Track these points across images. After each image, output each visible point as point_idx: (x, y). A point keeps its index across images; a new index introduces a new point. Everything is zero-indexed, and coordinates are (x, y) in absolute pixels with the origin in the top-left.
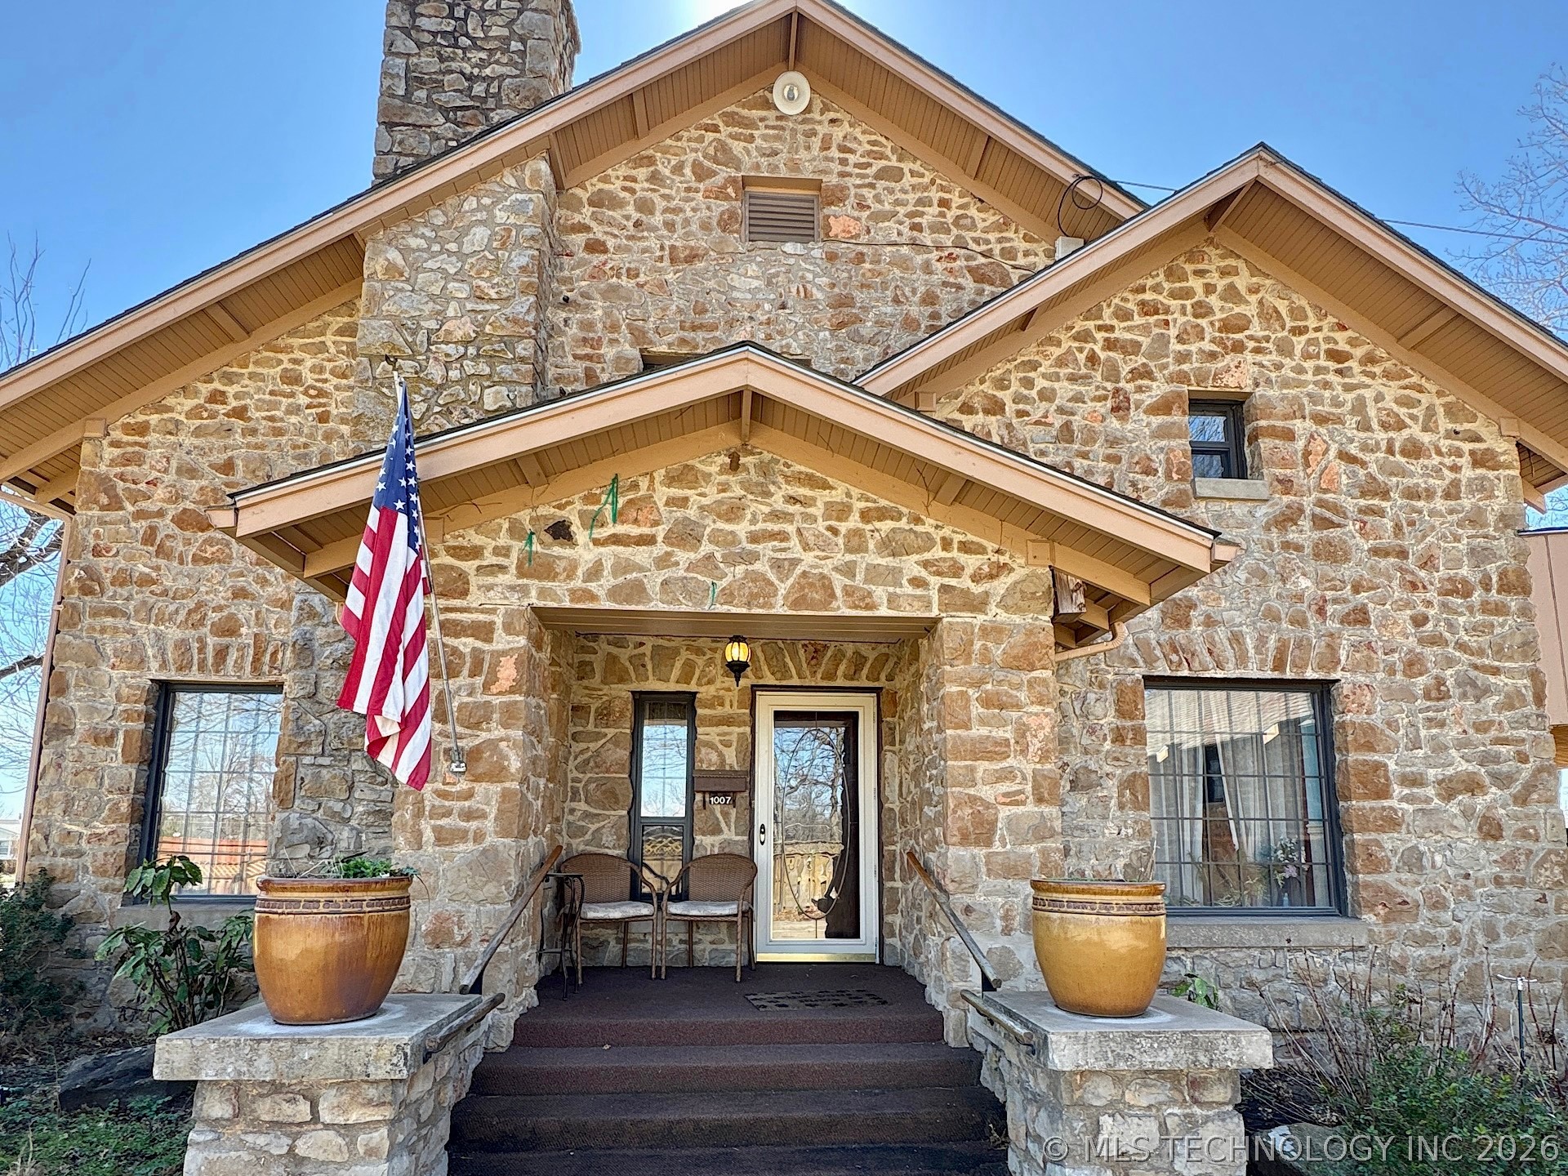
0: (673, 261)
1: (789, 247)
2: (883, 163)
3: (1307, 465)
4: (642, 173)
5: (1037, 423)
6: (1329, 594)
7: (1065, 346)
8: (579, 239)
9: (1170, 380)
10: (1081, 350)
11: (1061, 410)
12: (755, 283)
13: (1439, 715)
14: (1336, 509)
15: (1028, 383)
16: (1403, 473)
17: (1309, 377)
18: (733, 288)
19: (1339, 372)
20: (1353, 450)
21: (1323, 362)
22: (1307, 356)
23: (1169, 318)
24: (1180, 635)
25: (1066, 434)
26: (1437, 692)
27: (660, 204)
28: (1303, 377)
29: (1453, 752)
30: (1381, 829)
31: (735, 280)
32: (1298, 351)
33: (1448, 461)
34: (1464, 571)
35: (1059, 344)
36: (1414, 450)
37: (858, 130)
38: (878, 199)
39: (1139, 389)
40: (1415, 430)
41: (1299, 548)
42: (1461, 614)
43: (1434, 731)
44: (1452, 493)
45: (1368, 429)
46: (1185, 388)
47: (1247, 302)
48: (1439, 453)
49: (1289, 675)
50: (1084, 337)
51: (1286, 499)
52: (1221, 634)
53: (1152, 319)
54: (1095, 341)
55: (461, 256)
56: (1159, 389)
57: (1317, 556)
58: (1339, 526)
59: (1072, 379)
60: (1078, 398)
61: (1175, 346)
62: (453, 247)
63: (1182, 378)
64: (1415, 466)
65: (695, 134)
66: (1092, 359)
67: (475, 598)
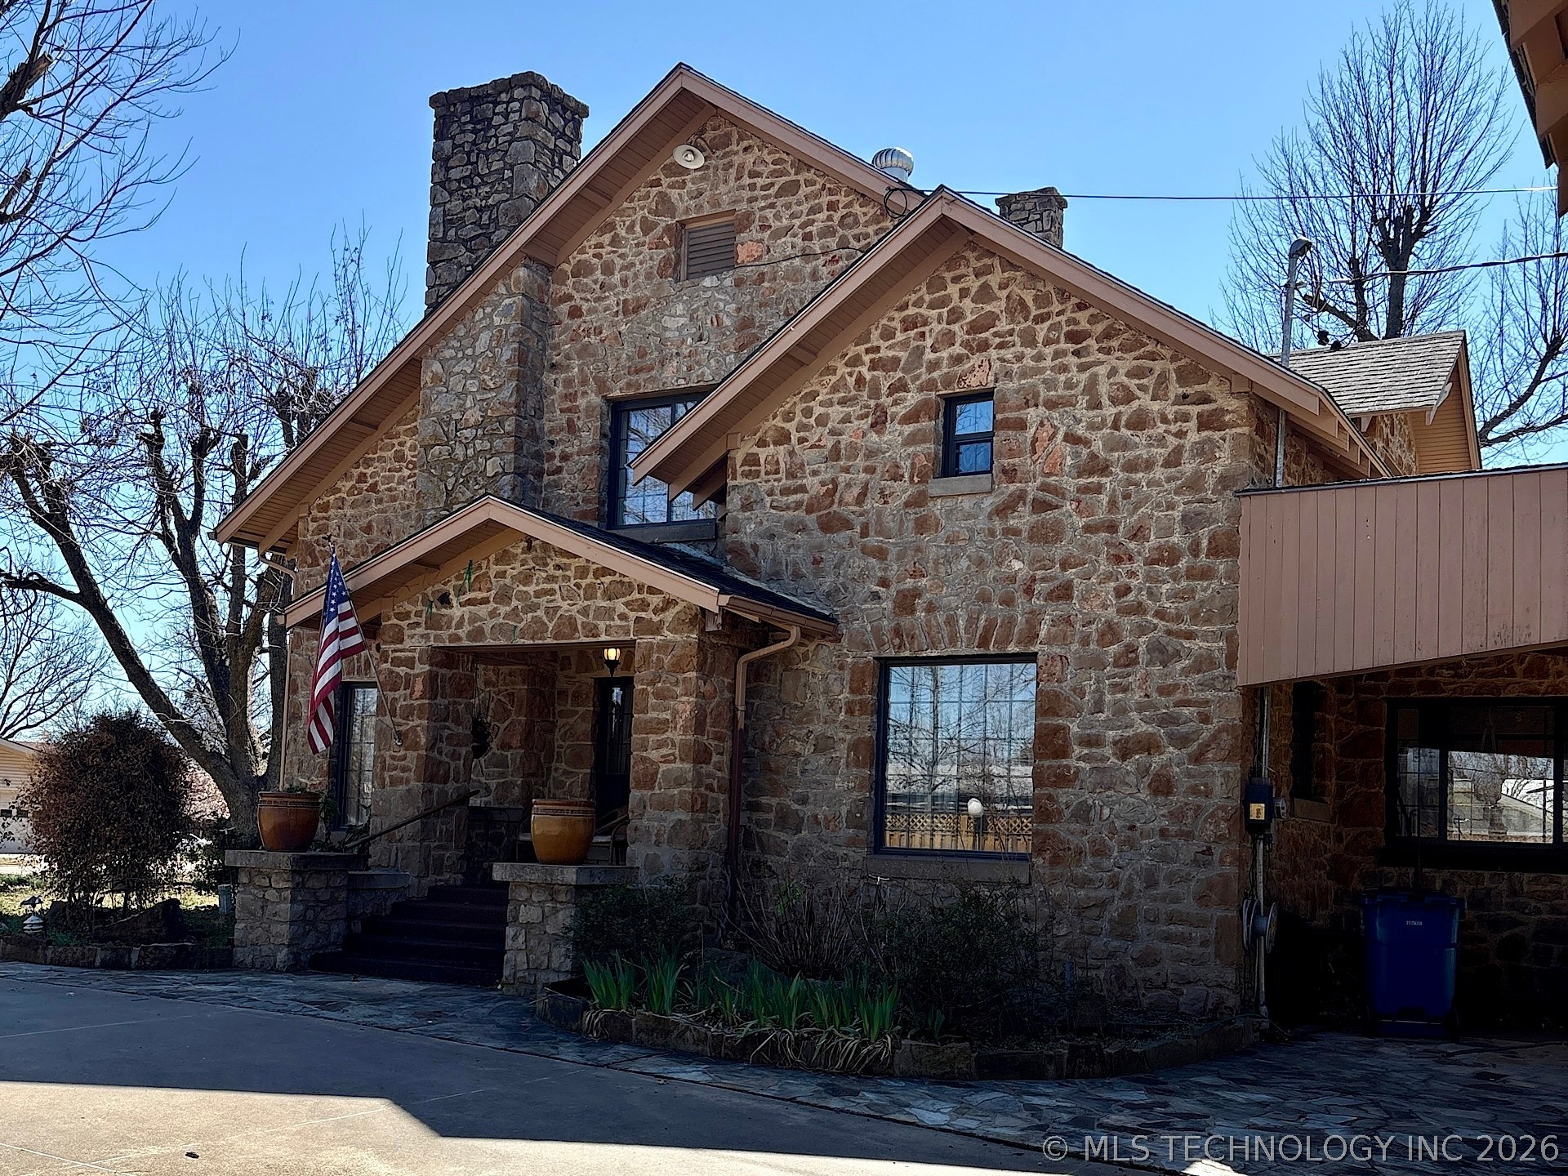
0: (625, 313)
1: (708, 282)
2: (785, 179)
3: (1034, 452)
4: (607, 238)
5: (811, 447)
6: (1040, 574)
7: (839, 373)
8: (565, 308)
9: (921, 389)
10: (851, 374)
11: (832, 433)
12: (682, 321)
13: (1125, 681)
14: (1057, 491)
15: (808, 413)
16: (1125, 445)
17: (1048, 363)
18: (666, 329)
19: (1076, 353)
20: (1080, 431)
21: (1063, 345)
22: (1048, 342)
23: (926, 329)
24: (906, 621)
25: (835, 453)
26: (1128, 658)
27: (619, 262)
28: (1042, 364)
29: (1134, 715)
30: (1055, 785)
31: (669, 322)
32: (1040, 339)
33: (1174, 428)
34: (1175, 539)
35: (834, 373)
36: (1139, 422)
37: (766, 151)
38: (778, 217)
39: (895, 403)
40: (1144, 401)
41: (1016, 532)
42: (1164, 582)
43: (1119, 696)
44: (1173, 460)
45: (1098, 406)
46: (933, 394)
47: (997, 299)
48: (1165, 420)
49: (992, 650)
50: (856, 361)
51: (1012, 487)
52: (941, 617)
53: (912, 333)
54: (863, 364)
55: (474, 357)
56: (912, 398)
57: (1031, 538)
58: (1057, 507)
59: (843, 402)
60: (846, 419)
61: (929, 356)
62: (469, 352)
63: (931, 385)
64: (1141, 438)
65: (643, 191)
66: (860, 381)
67: (407, 643)
